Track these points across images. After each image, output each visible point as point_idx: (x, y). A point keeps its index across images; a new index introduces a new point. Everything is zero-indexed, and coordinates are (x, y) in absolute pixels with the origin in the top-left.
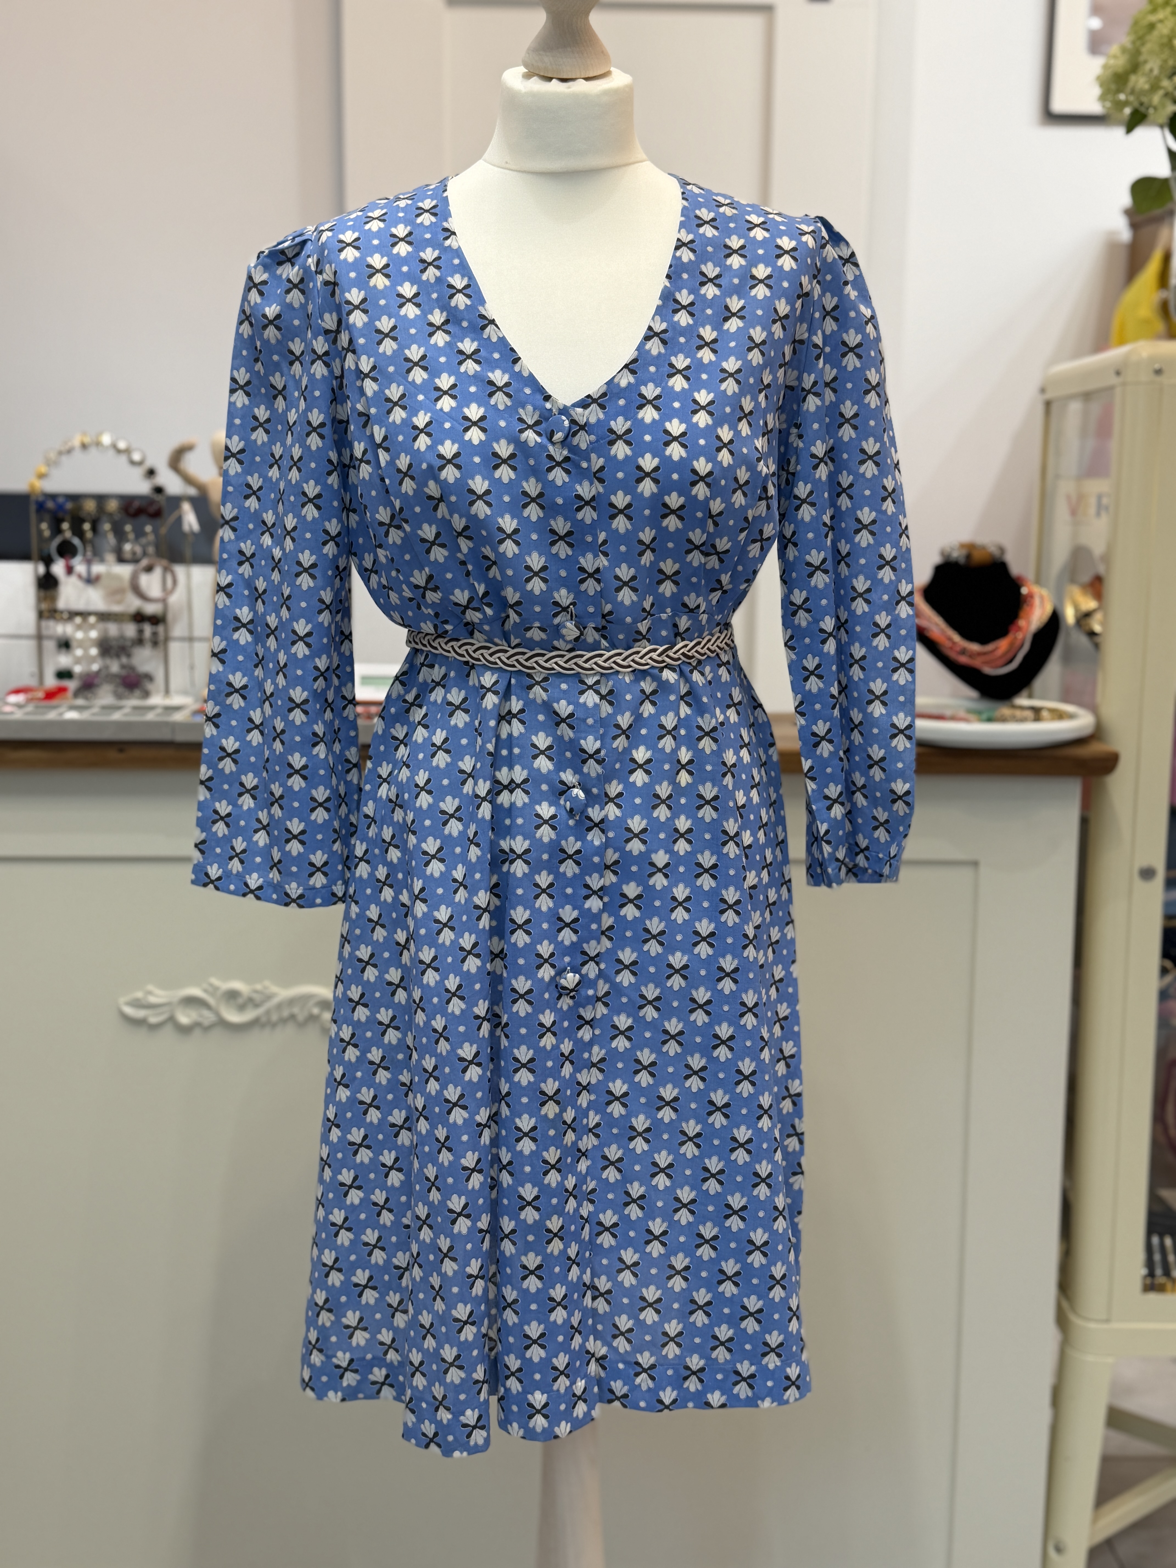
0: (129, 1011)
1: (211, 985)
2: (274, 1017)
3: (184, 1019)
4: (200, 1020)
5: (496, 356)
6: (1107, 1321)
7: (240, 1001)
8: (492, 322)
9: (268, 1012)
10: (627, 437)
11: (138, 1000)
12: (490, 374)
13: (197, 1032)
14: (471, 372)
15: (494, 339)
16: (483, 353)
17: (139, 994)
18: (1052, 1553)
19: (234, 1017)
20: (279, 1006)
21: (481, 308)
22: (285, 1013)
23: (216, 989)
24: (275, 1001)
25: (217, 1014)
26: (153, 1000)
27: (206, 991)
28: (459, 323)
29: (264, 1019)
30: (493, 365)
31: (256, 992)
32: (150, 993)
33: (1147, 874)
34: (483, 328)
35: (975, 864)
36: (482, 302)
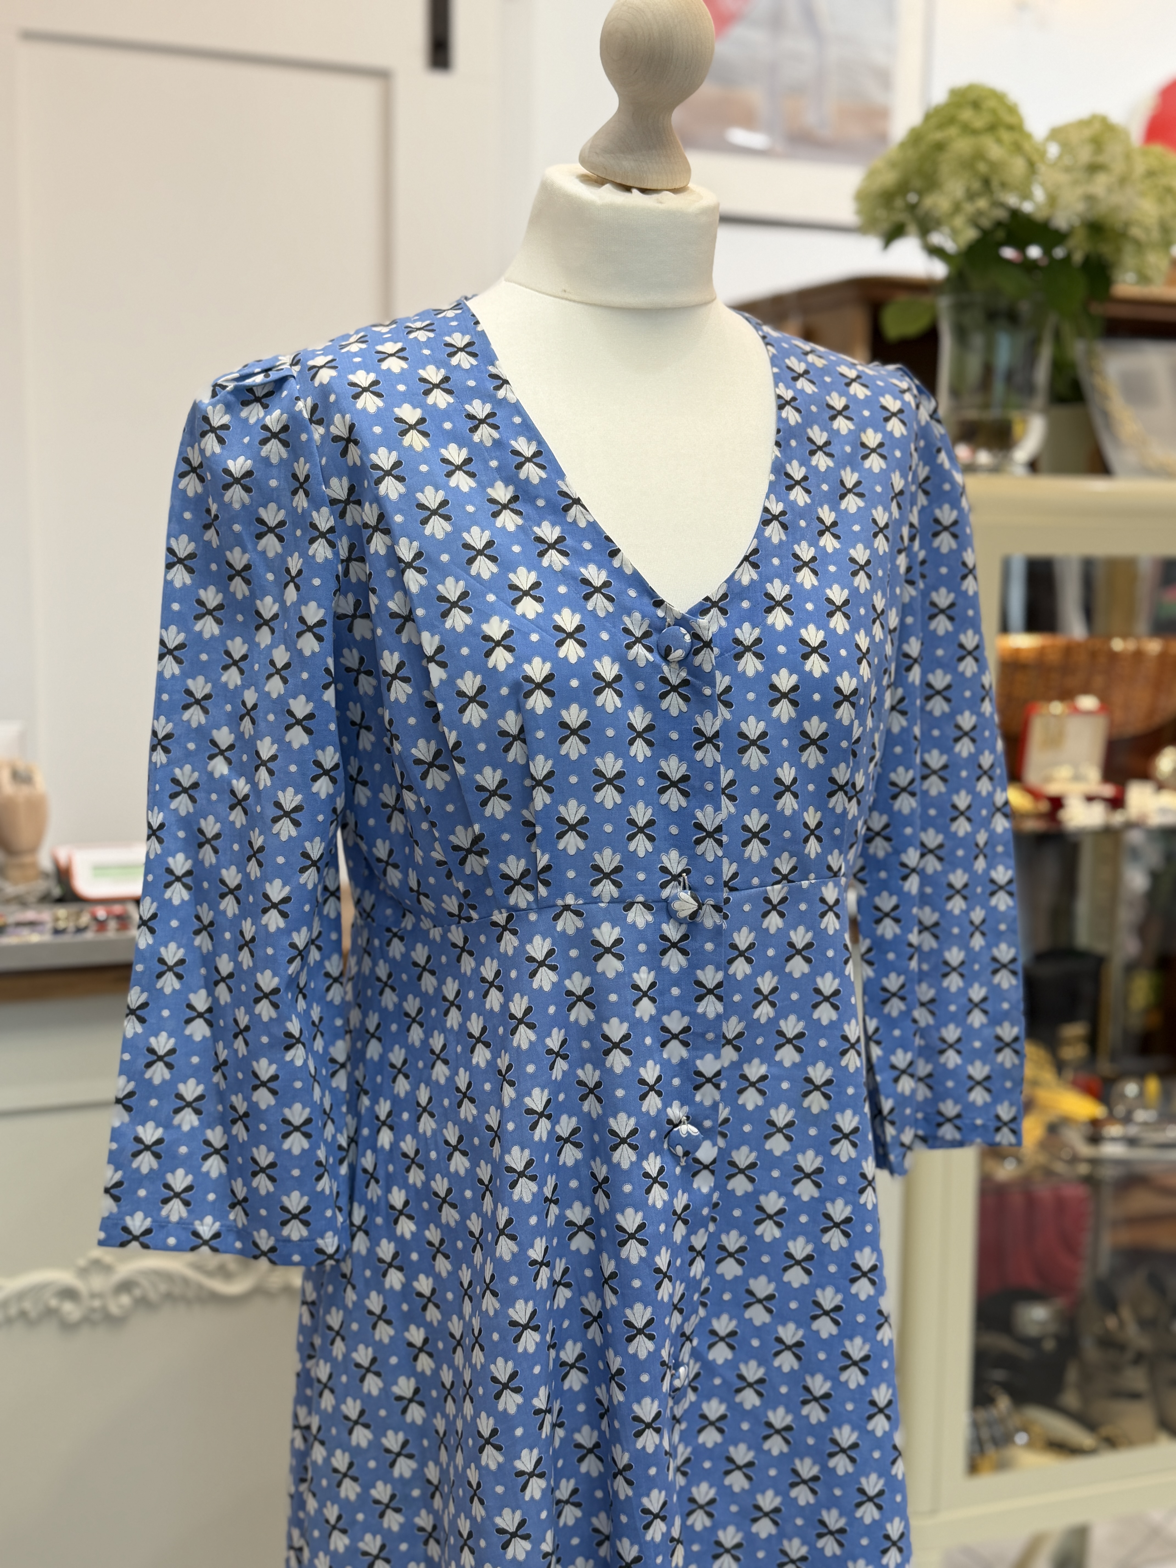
5: (587, 546)
6: (934, 1512)
8: (577, 501)
10: (756, 648)
12: (583, 570)
14: (558, 567)
15: (582, 524)
16: (569, 541)
21: (560, 483)
22: (13, 1310)
28: (532, 500)
30: (585, 559)
34: (567, 509)
36: (561, 475)
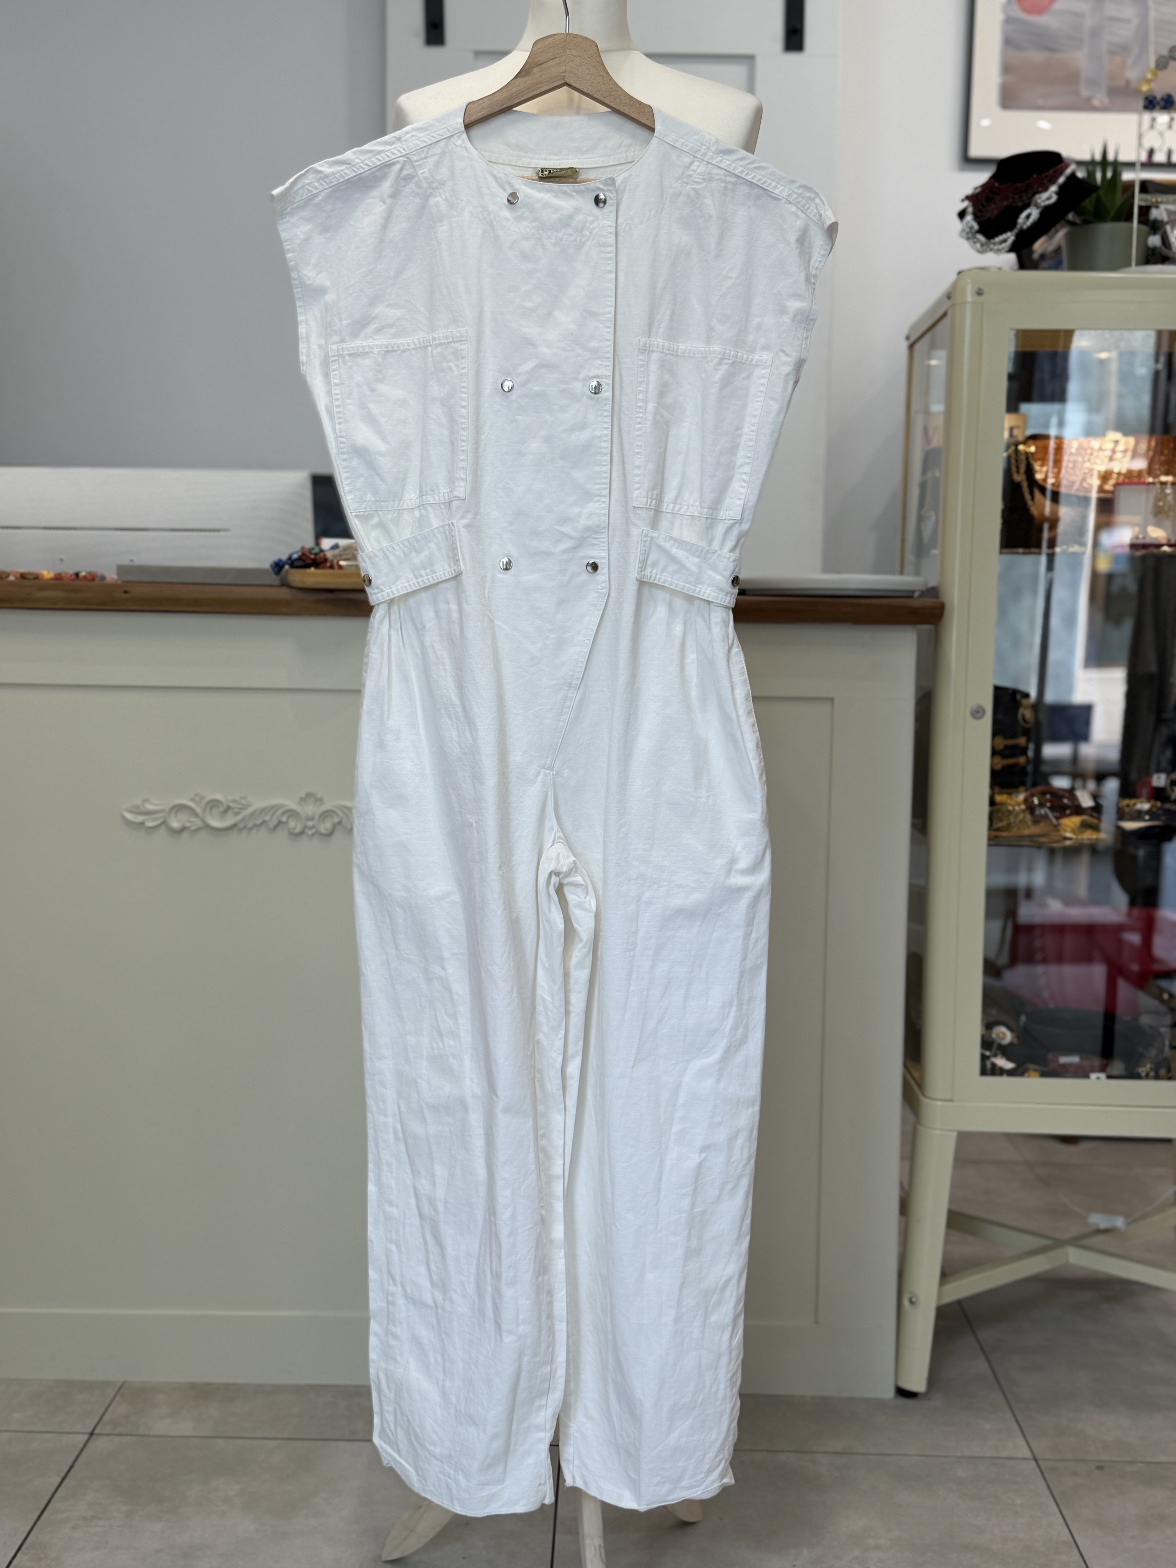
0: (129, 816)
1: (197, 795)
2: (250, 825)
3: (175, 824)
4: (187, 825)
6: (951, 1100)
7: (221, 809)
9: (243, 819)
11: (136, 807)
13: (186, 834)
17: (138, 802)
18: (906, 1303)
19: (215, 823)
20: (253, 814)
22: (259, 822)
23: (202, 798)
24: (250, 810)
25: (203, 821)
26: (149, 807)
27: (192, 800)
29: (241, 826)
31: (234, 801)
32: (147, 800)
33: (977, 713)
35: (832, 700)
